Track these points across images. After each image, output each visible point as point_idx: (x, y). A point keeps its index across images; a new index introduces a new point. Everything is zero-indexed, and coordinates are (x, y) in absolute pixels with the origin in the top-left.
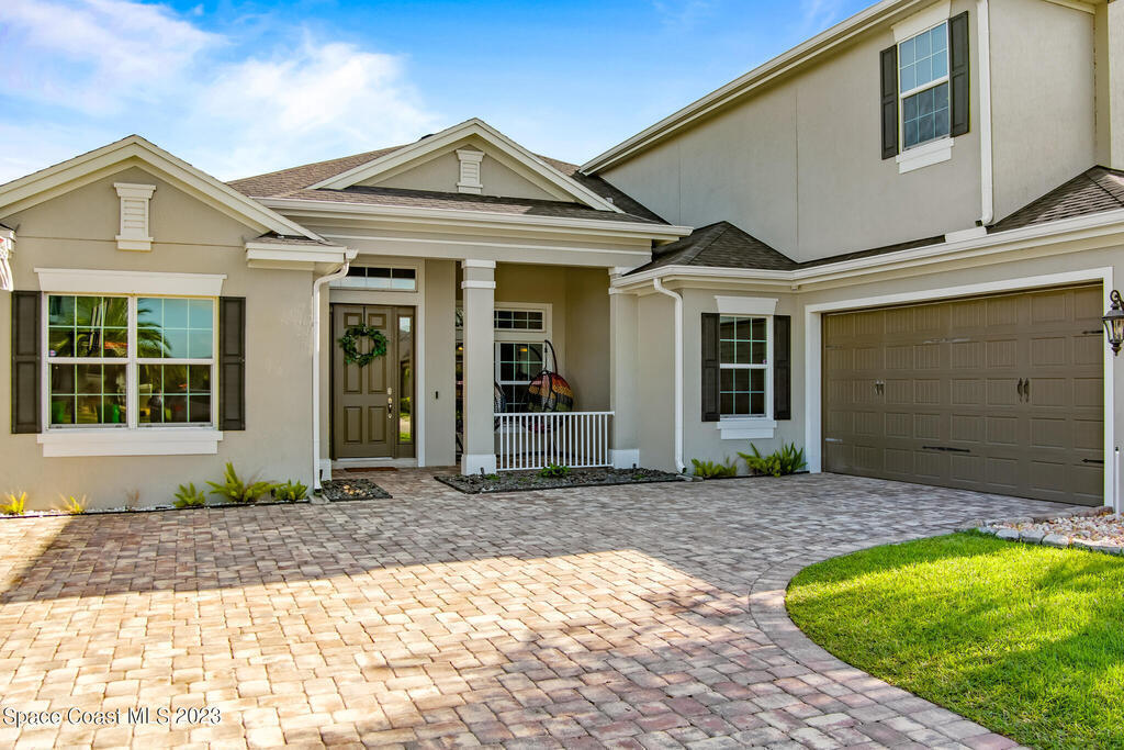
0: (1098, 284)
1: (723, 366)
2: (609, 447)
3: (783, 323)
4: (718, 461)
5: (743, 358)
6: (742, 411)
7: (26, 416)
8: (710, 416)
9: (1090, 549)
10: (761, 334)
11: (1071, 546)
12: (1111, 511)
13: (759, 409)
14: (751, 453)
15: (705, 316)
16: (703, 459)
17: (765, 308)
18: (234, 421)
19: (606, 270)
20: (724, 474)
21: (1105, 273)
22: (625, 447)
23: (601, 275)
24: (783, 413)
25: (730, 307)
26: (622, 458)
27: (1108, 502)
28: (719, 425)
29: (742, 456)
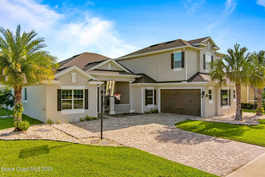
0: (200, 89)
1: (148, 97)
2: (130, 109)
3: (155, 90)
4: (147, 111)
5: (150, 96)
6: (150, 104)
7: (59, 108)
8: (146, 104)
9: (202, 121)
10: (152, 92)
11: (200, 121)
12: (202, 117)
13: (152, 103)
14: (151, 110)
15: (146, 90)
16: (145, 111)
17: (153, 88)
18: (87, 108)
19: (129, 82)
20: (149, 113)
21: (201, 88)
22: (132, 109)
23: (128, 83)
24: (155, 104)
25: (149, 88)
26: (132, 111)
27: (201, 116)
28: (147, 106)
29: (150, 110)
